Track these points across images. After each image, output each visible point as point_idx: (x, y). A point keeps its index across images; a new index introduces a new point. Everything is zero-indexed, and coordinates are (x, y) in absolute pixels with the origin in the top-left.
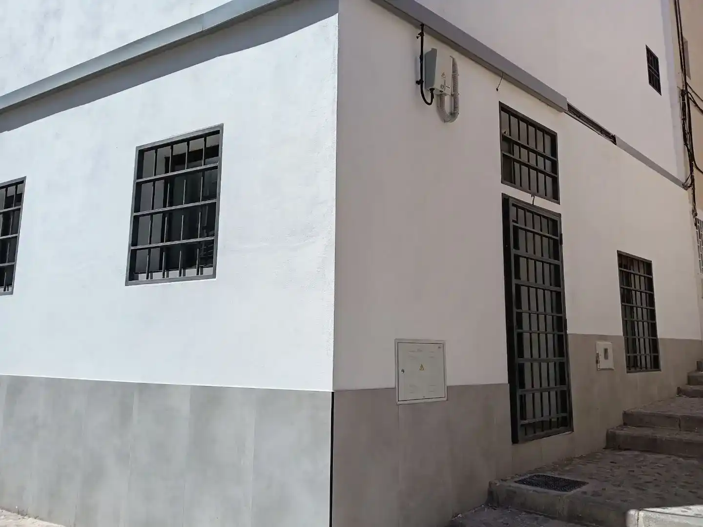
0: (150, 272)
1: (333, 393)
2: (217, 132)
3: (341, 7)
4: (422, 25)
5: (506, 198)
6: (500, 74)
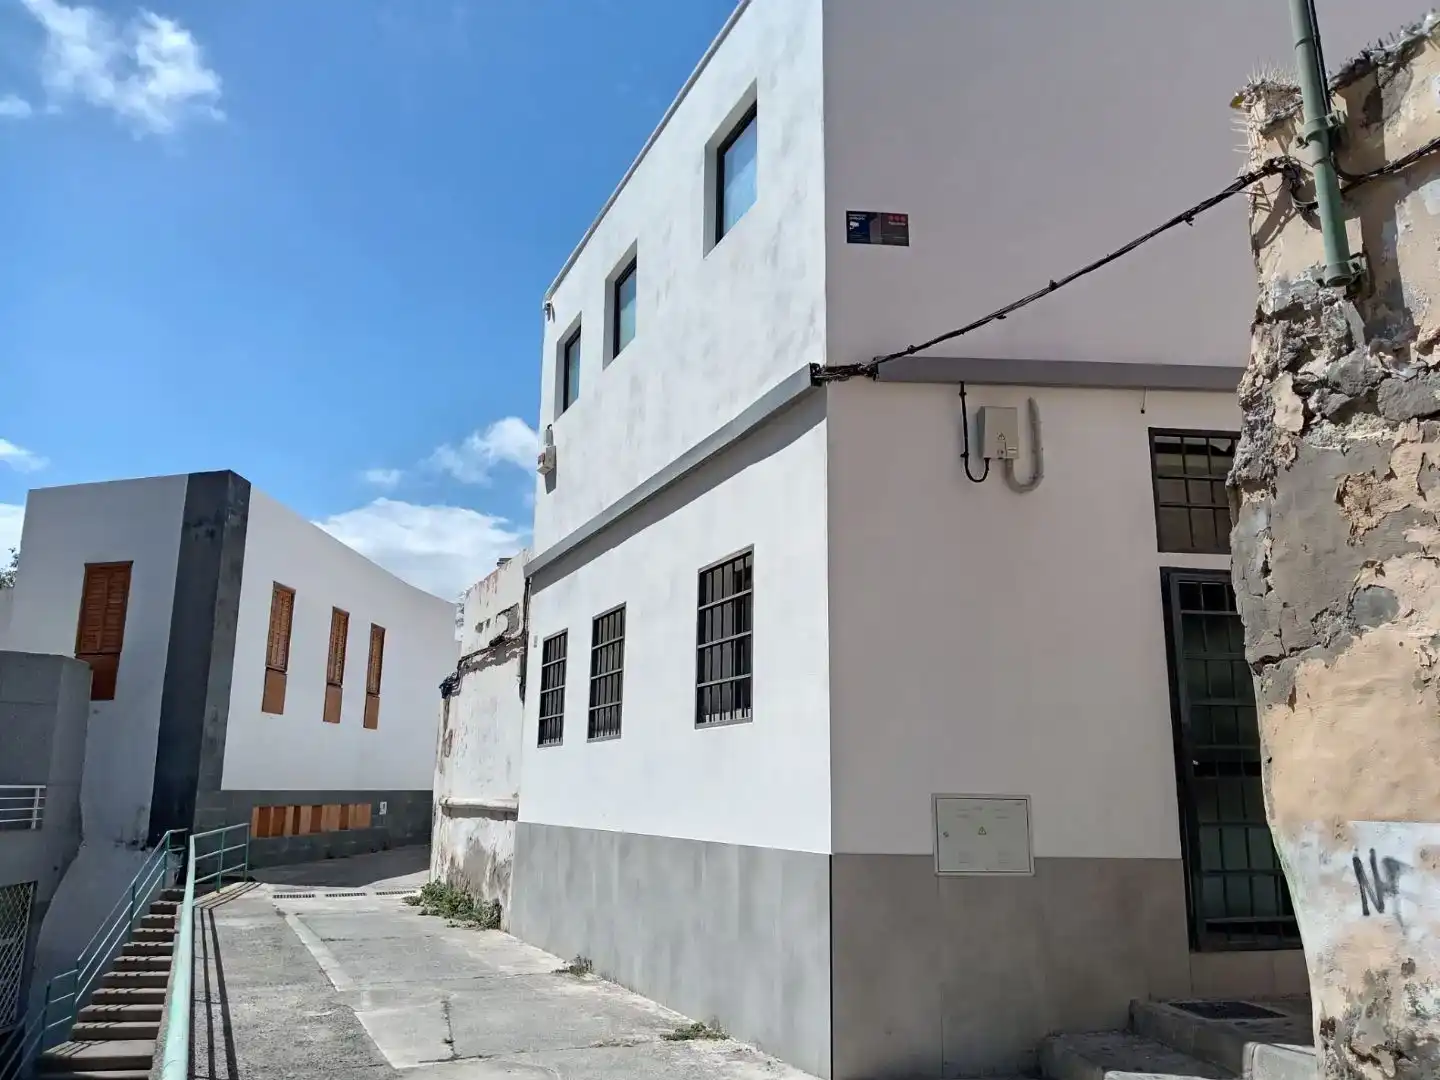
0: (722, 711)
1: (831, 856)
2: (750, 553)
3: (829, 408)
4: (961, 381)
5: (1166, 573)
6: (1145, 388)
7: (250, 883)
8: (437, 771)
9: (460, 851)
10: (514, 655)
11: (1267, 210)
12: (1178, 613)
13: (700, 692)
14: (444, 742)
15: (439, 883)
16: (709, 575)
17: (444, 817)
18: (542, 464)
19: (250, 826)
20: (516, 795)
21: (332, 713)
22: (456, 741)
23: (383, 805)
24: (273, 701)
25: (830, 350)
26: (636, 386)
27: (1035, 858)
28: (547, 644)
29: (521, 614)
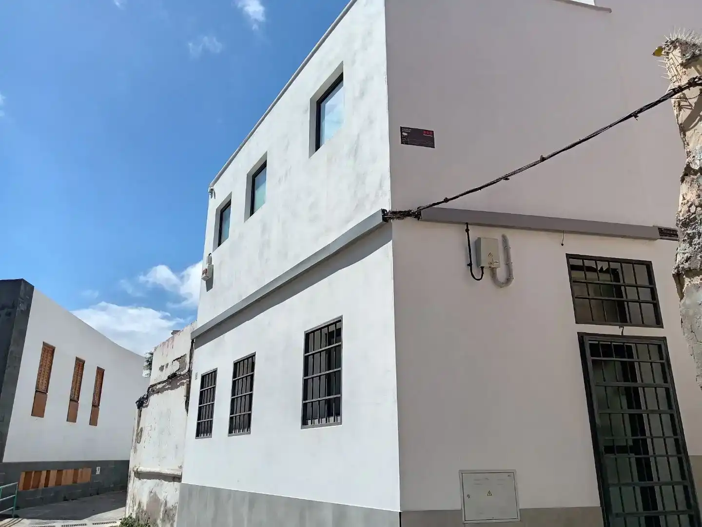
0: (321, 417)
1: (400, 513)
2: (340, 321)
3: (394, 235)
4: (467, 223)
5: (581, 337)
6: (563, 232)
7: (16, 519)
8: (132, 451)
9: (145, 500)
10: (182, 384)
11: (690, 109)
12: (590, 359)
13: (305, 406)
14: (137, 434)
15: (131, 518)
16: (311, 336)
17: (135, 478)
18: (205, 275)
19: (19, 484)
20: (181, 467)
21: (72, 417)
22: (145, 434)
23: (98, 469)
24: (38, 410)
25: (393, 201)
26: (265, 229)
27: (520, 510)
28: (203, 377)
29: (188, 359)
